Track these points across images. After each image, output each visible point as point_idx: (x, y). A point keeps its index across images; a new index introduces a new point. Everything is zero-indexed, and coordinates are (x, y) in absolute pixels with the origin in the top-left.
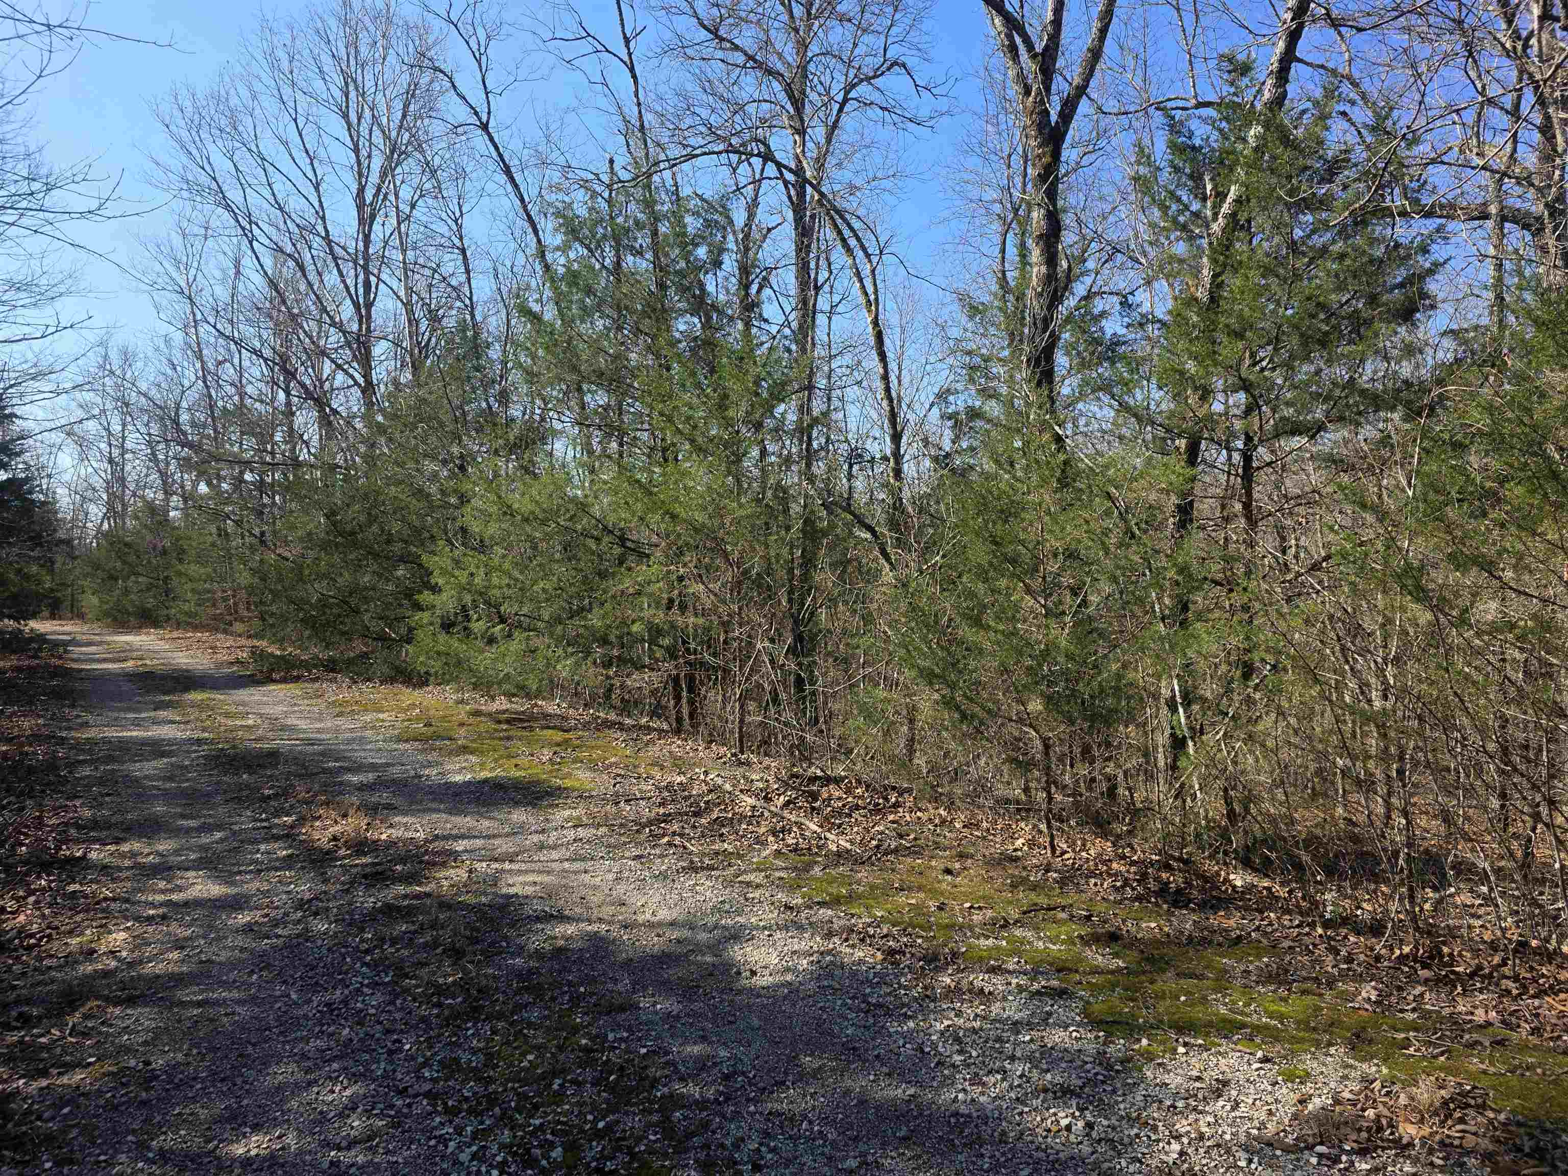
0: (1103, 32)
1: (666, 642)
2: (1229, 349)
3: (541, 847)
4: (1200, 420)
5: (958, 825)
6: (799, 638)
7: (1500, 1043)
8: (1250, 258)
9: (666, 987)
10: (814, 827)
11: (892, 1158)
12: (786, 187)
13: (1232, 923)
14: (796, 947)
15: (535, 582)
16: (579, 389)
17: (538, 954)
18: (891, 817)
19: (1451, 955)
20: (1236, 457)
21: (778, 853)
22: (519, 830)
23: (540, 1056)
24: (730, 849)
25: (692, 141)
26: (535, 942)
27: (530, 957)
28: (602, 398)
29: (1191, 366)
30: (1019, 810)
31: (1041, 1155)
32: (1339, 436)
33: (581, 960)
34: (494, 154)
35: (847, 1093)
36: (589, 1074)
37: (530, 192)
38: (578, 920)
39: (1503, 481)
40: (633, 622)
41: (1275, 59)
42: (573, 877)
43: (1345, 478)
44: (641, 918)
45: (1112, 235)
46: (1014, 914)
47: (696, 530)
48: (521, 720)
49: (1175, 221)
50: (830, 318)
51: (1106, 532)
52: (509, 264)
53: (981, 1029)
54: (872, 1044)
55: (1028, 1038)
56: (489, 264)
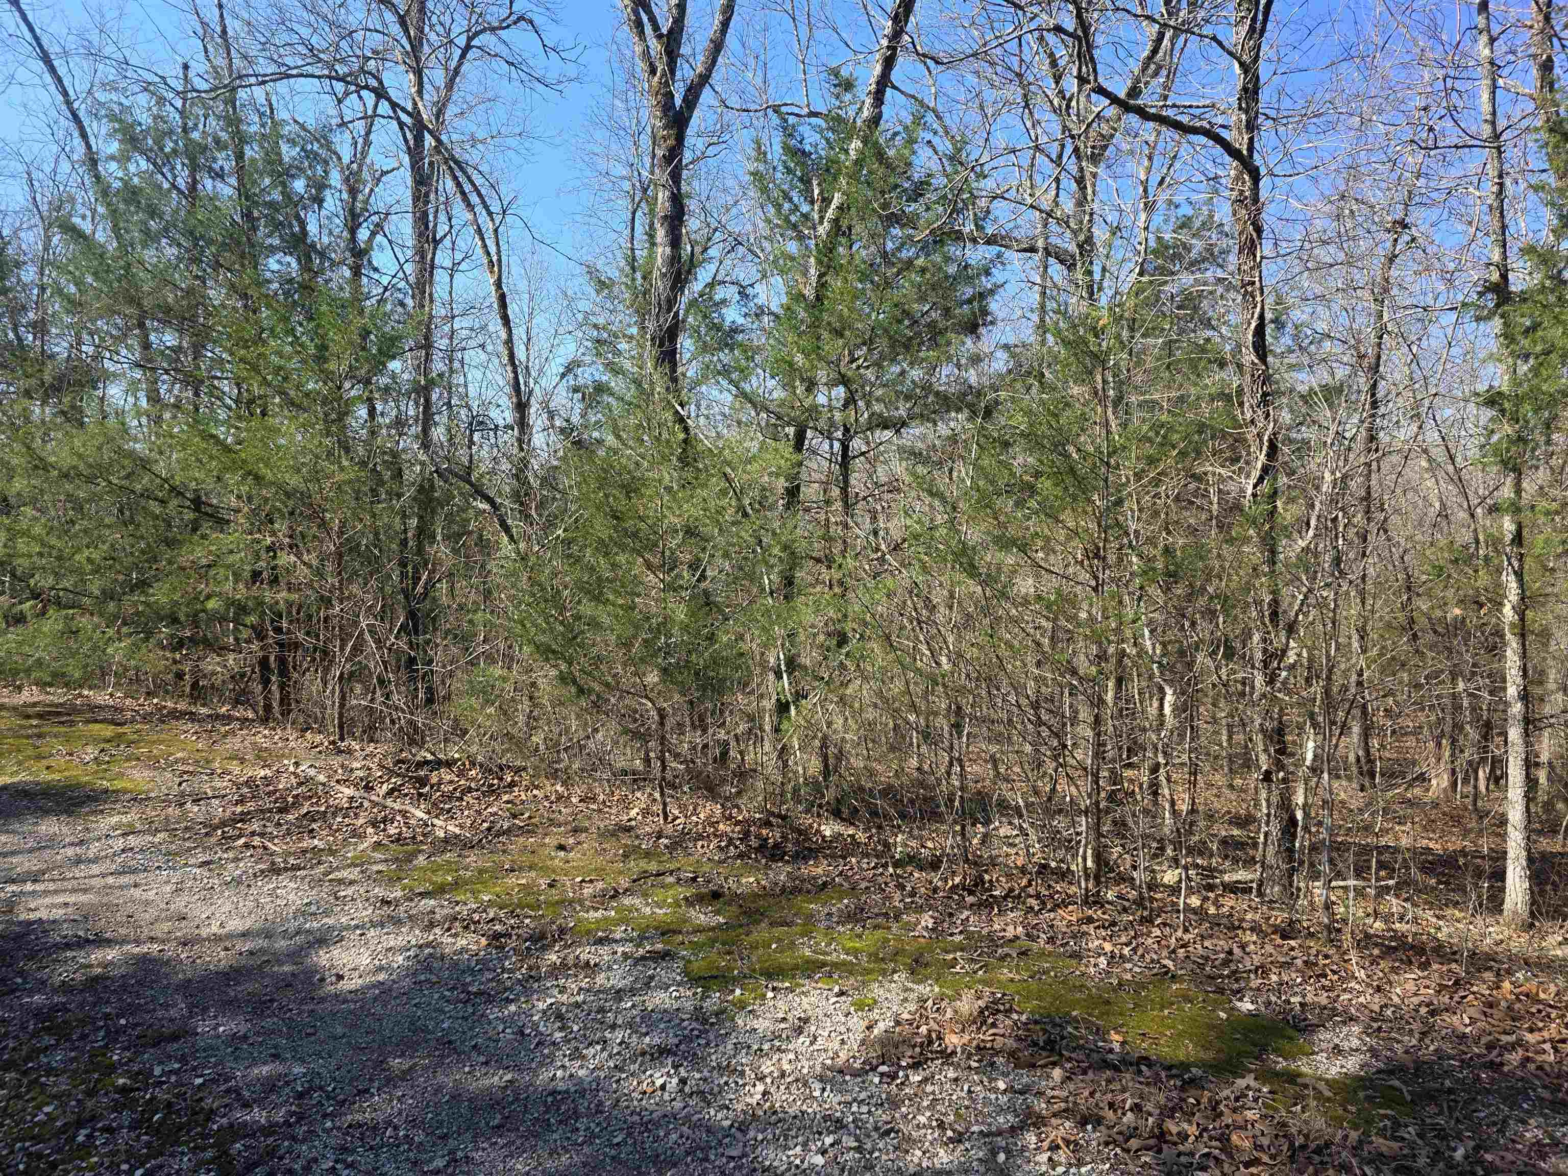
0: (725, 24)
1: (252, 619)
2: (832, 346)
3: (78, 861)
4: (807, 410)
5: (574, 800)
6: (412, 615)
7: (1023, 953)
8: (849, 263)
9: (230, 1006)
10: (420, 814)
11: (484, 1149)
12: (402, 129)
13: (820, 871)
14: (392, 944)
15: (79, 550)
16: (141, 325)
17: (66, 988)
18: (505, 798)
19: (991, 881)
20: (837, 445)
21: (378, 845)
22: (51, 842)
23: (63, 1105)
24: (321, 845)
25: (289, 61)
26: (62, 974)
27: (55, 991)
28: (170, 339)
29: (799, 359)
30: (635, 780)
31: (636, 1118)
32: (917, 431)
33: (124, 988)
34: (28, 36)
35: (438, 1090)
36: (126, 1117)
37: (77, 85)
38: (123, 942)
39: (1037, 475)
40: (208, 597)
41: (873, 80)
42: (118, 893)
43: (921, 470)
44: (204, 932)
45: (735, 229)
46: (624, 882)
47: (288, 495)
48: (59, 714)
49: (787, 220)
50: (452, 276)
51: (720, 511)
52: (48, 170)
53: (584, 1002)
54: (469, 1034)
55: (629, 1004)
56: (21, 168)
